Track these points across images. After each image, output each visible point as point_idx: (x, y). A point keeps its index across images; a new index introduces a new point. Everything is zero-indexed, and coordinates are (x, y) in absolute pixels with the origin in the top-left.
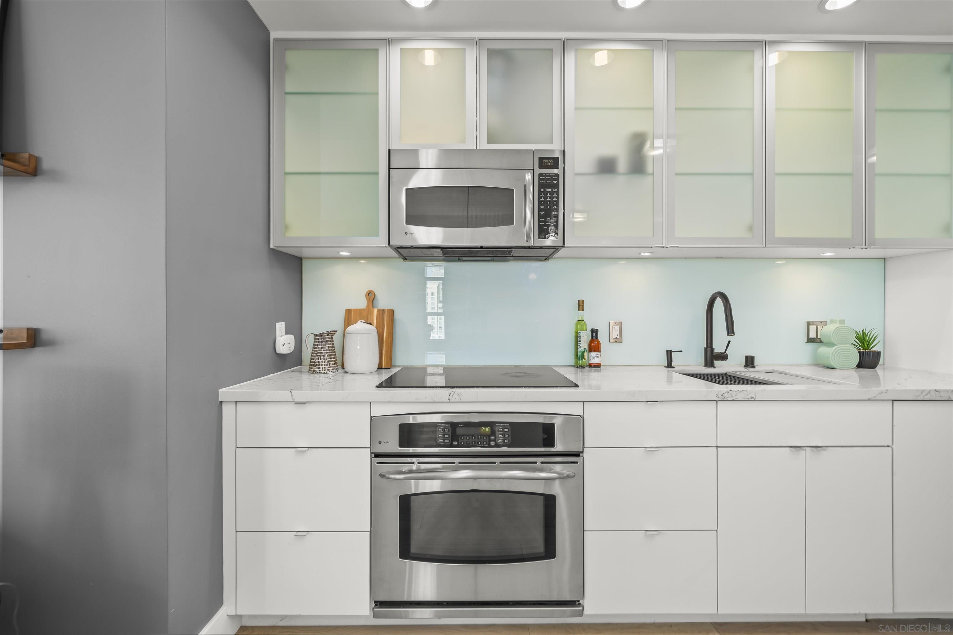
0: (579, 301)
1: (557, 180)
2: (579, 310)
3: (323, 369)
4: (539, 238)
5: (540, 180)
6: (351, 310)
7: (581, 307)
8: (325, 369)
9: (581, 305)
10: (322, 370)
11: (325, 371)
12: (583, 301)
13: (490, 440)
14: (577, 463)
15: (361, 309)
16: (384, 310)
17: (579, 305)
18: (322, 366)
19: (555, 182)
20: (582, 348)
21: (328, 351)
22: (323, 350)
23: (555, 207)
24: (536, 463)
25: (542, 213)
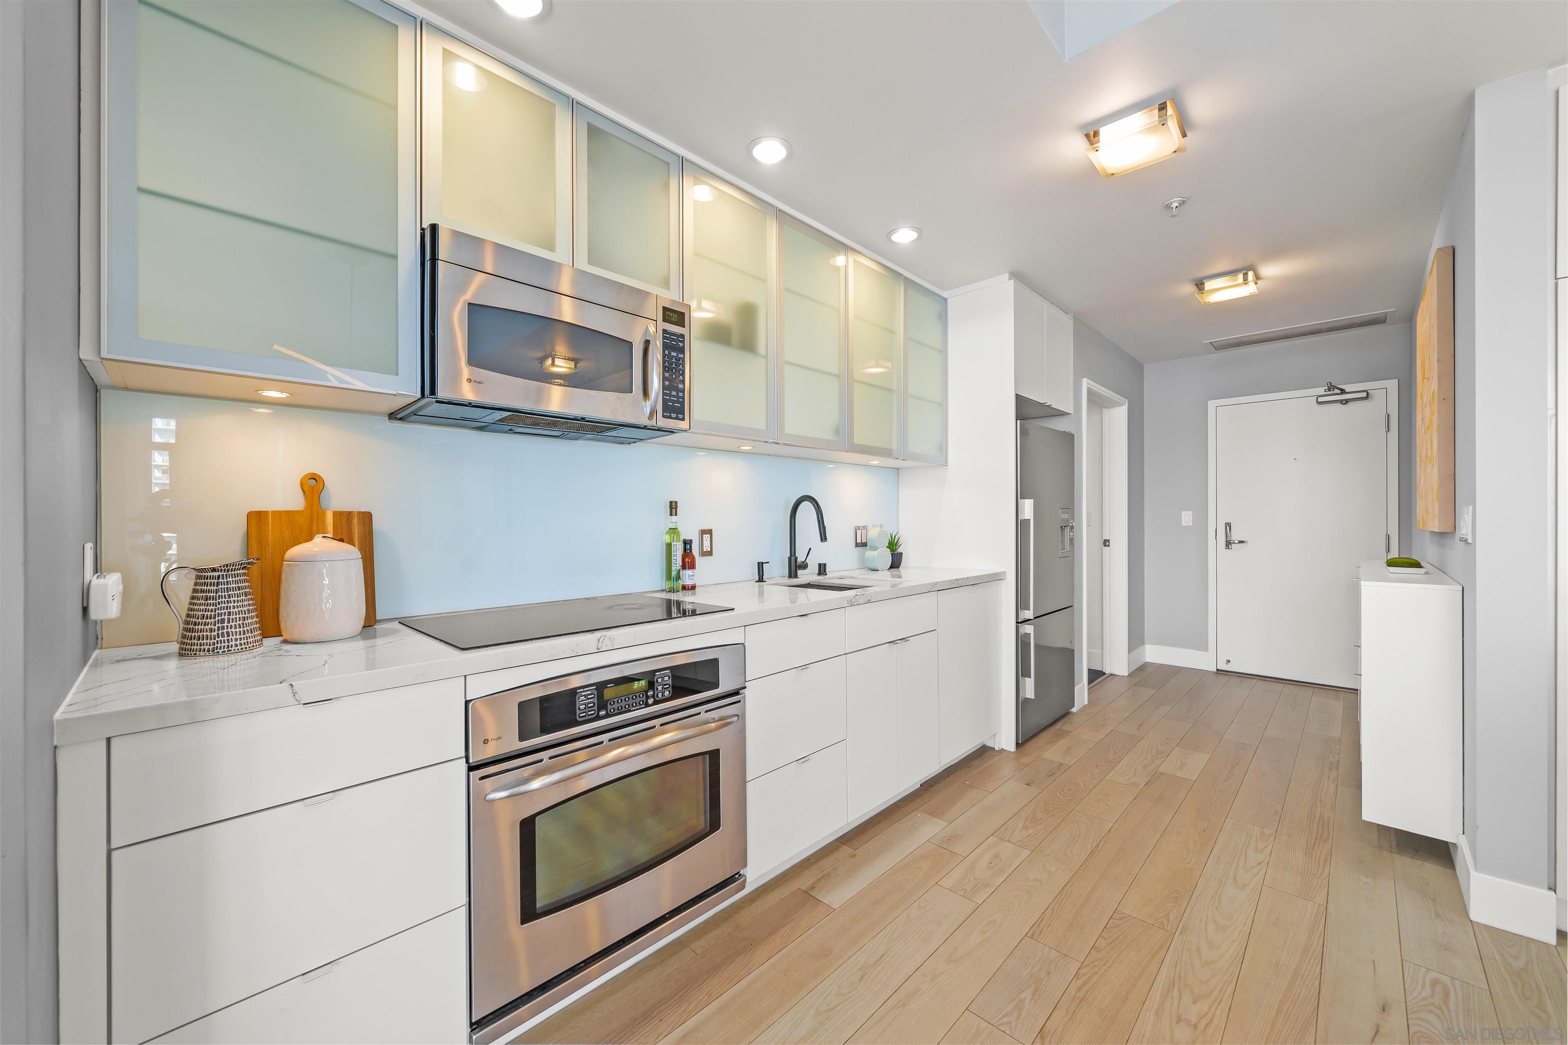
0: (671, 502)
1: (683, 342)
2: (671, 515)
3: (238, 642)
4: (664, 416)
5: (664, 338)
6: (266, 513)
7: (674, 510)
8: (242, 642)
9: (673, 507)
10: (236, 645)
11: (243, 646)
12: (676, 502)
13: (648, 698)
14: (740, 701)
15: (292, 512)
16: (350, 513)
17: (671, 508)
18: (234, 637)
19: (681, 345)
20: (678, 566)
21: (245, 603)
22: (234, 601)
23: (681, 378)
24: (699, 714)
25: (667, 383)
